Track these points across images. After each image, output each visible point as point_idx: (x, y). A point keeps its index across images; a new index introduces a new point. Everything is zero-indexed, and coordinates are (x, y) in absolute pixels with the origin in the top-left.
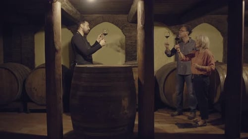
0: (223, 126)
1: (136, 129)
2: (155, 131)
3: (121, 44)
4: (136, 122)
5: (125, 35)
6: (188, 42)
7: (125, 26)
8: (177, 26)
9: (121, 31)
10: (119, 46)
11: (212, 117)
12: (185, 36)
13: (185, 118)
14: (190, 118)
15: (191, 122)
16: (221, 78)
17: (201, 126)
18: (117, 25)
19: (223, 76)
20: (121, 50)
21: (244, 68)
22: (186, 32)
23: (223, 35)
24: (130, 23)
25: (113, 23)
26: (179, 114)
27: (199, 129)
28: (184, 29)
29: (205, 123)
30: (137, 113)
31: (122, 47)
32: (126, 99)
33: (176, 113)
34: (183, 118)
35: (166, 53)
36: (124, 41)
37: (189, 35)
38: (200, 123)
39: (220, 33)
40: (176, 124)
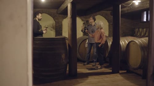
0: (111, 68)
1: (67, 72)
2: (78, 72)
3: (53, 26)
4: (68, 69)
5: (55, 21)
6: (94, 25)
7: (56, 16)
8: (84, 16)
9: (53, 19)
10: (52, 28)
11: (105, 65)
12: (92, 22)
13: (91, 66)
14: (93, 66)
15: (94, 67)
16: (109, 44)
17: (100, 69)
18: (50, 15)
19: (110, 44)
20: (53, 30)
21: (120, 38)
22: (92, 20)
23: (108, 21)
24: (58, 14)
25: (48, 14)
26: (87, 64)
27: (99, 70)
28: (91, 18)
29: (102, 67)
30: (68, 65)
31: (53, 28)
32: (64, 54)
33: (86, 63)
34: (90, 66)
35: (82, 31)
36: (54, 24)
37: (94, 21)
38: (99, 68)
39: (107, 21)
40: (87, 69)
